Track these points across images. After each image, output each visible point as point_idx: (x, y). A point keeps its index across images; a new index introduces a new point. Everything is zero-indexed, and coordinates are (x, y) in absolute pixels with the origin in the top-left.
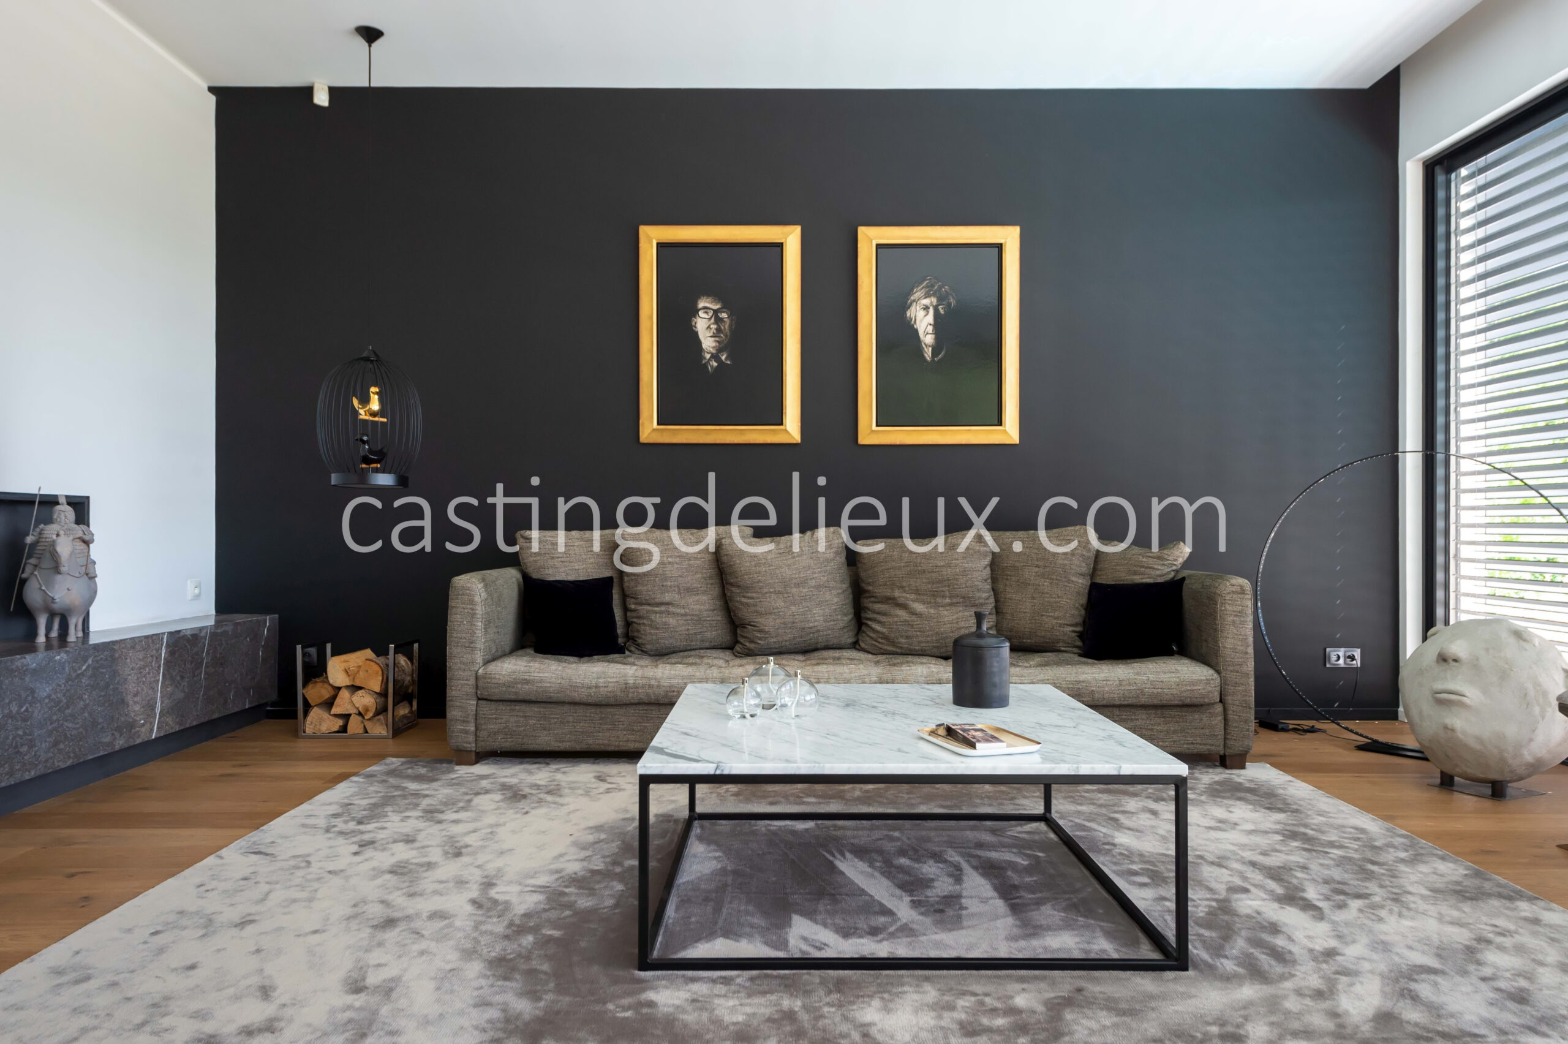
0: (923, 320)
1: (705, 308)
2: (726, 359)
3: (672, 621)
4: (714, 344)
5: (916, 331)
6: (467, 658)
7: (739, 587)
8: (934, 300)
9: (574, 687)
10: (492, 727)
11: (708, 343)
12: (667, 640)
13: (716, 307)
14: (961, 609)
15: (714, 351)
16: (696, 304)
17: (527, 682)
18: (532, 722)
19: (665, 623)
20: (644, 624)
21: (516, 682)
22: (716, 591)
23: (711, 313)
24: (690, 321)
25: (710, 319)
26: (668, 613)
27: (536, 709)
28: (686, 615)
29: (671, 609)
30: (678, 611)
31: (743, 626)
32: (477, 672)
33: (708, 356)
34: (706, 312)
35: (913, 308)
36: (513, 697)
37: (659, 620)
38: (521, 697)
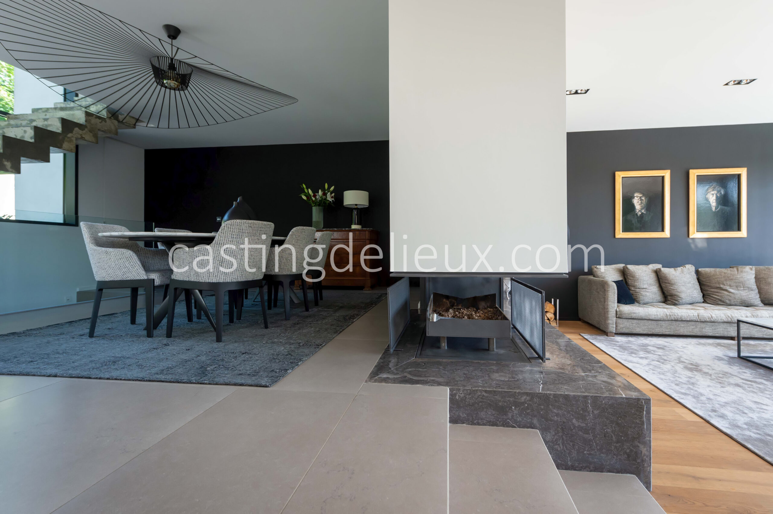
0: (712, 198)
2: (644, 212)
3: (648, 294)
4: (640, 207)
5: (709, 202)
6: (613, 305)
7: (669, 284)
8: (716, 192)
9: (650, 315)
10: (621, 326)
11: (638, 207)
12: (646, 300)
13: (641, 196)
15: (640, 209)
16: (634, 195)
17: (635, 313)
18: (634, 325)
19: (646, 295)
20: (639, 295)
21: (631, 313)
22: (657, 285)
23: (639, 198)
24: (632, 200)
26: (646, 291)
27: (635, 321)
28: (651, 292)
29: (647, 290)
30: (649, 291)
31: (672, 295)
32: (616, 310)
33: (638, 211)
34: (637, 197)
35: (708, 195)
36: (630, 317)
37: (644, 294)
38: (632, 318)
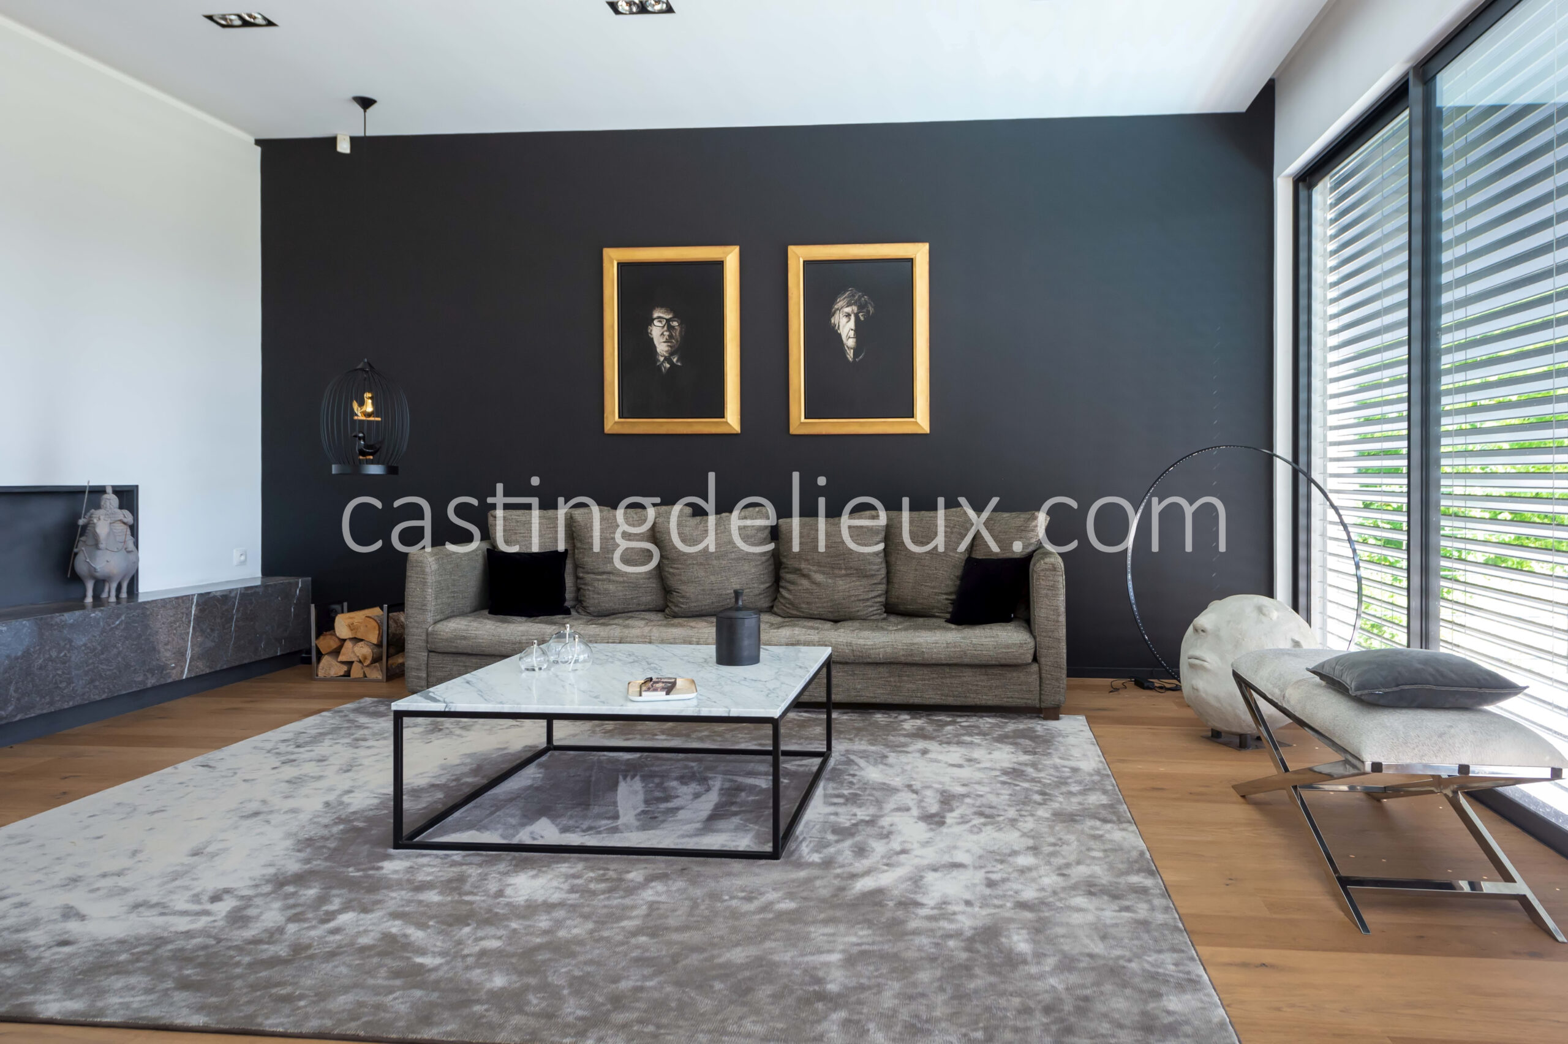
0: (845, 326)
1: (659, 317)
2: (677, 361)
4: (667, 349)
5: (840, 335)
8: (855, 308)
11: (662, 348)
13: (668, 316)
14: (854, 579)
15: (667, 355)
23: (664, 322)
24: (647, 329)
25: (663, 327)
33: (662, 359)
34: (660, 321)
35: (837, 316)
